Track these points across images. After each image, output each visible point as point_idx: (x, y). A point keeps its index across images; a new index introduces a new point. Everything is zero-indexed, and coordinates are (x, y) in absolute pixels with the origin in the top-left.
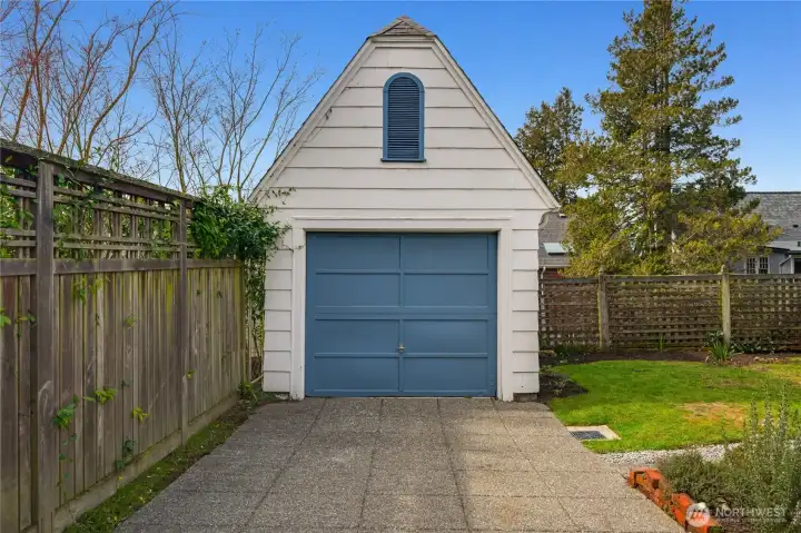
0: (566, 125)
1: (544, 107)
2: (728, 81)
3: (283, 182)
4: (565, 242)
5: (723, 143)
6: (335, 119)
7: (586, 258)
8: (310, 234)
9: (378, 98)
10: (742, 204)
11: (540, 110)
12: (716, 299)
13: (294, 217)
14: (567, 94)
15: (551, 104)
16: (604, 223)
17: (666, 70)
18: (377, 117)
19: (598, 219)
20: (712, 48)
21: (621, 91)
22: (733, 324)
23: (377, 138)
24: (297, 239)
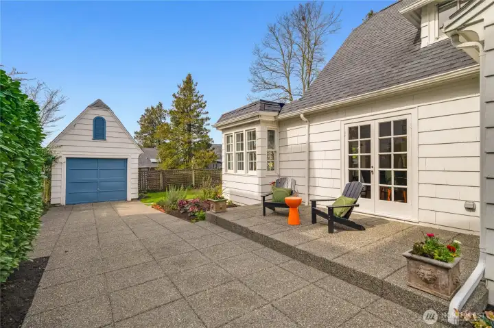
0: (160, 116)
1: (152, 108)
2: (207, 113)
3: (59, 143)
4: (157, 159)
5: (206, 130)
6: (77, 126)
7: (164, 164)
8: (67, 158)
9: (92, 122)
10: (211, 148)
11: (150, 108)
12: (191, 175)
13: (63, 154)
14: (161, 105)
15: (155, 107)
16: (170, 153)
17: (190, 106)
18: (91, 127)
19: (168, 151)
20: (204, 102)
21: (176, 110)
22: (195, 181)
23: (91, 133)
24: (63, 160)
